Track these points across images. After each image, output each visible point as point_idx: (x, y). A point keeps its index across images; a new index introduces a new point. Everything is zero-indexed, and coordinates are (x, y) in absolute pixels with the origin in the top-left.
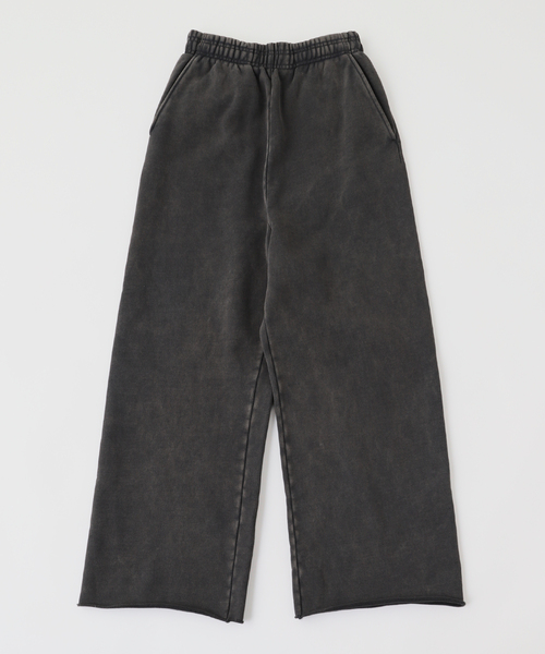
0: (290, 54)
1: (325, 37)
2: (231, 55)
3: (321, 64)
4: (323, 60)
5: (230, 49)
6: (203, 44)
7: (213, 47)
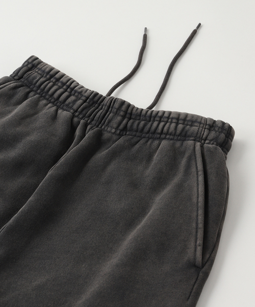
0: (124, 117)
1: (179, 114)
2: (56, 95)
3: (156, 142)
4: (160, 139)
5: (60, 88)
6: (35, 74)
7: (42, 80)
